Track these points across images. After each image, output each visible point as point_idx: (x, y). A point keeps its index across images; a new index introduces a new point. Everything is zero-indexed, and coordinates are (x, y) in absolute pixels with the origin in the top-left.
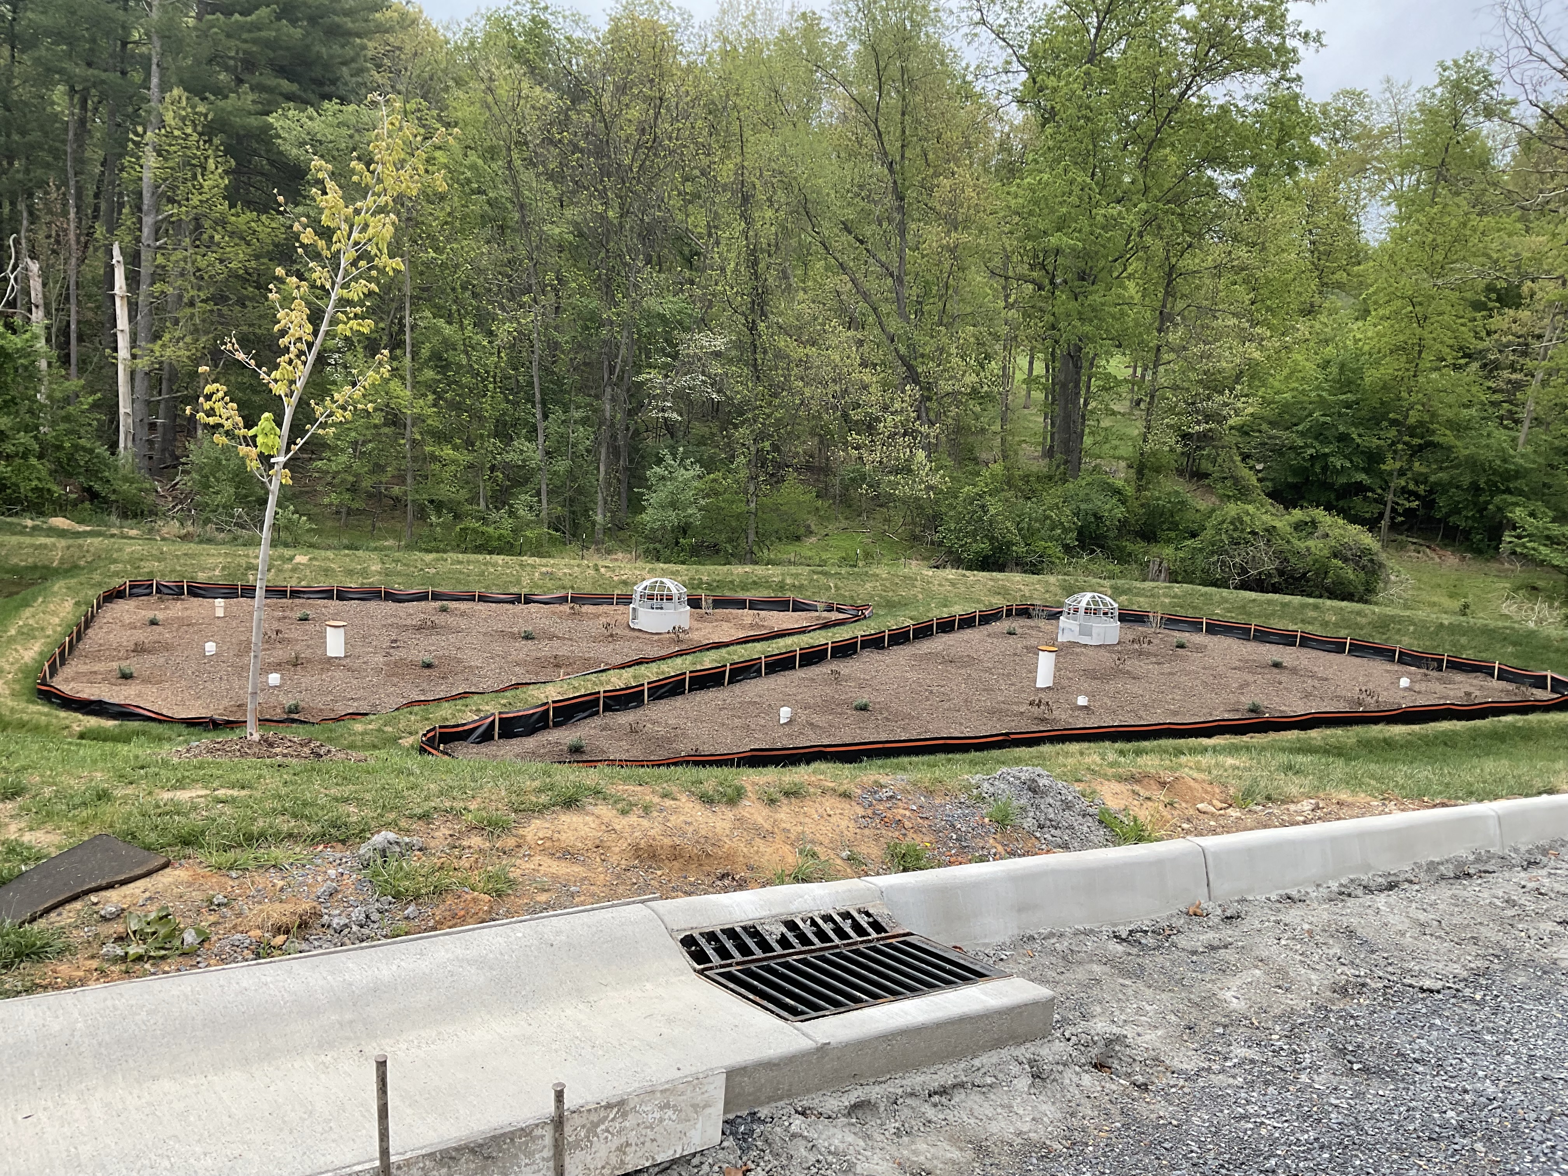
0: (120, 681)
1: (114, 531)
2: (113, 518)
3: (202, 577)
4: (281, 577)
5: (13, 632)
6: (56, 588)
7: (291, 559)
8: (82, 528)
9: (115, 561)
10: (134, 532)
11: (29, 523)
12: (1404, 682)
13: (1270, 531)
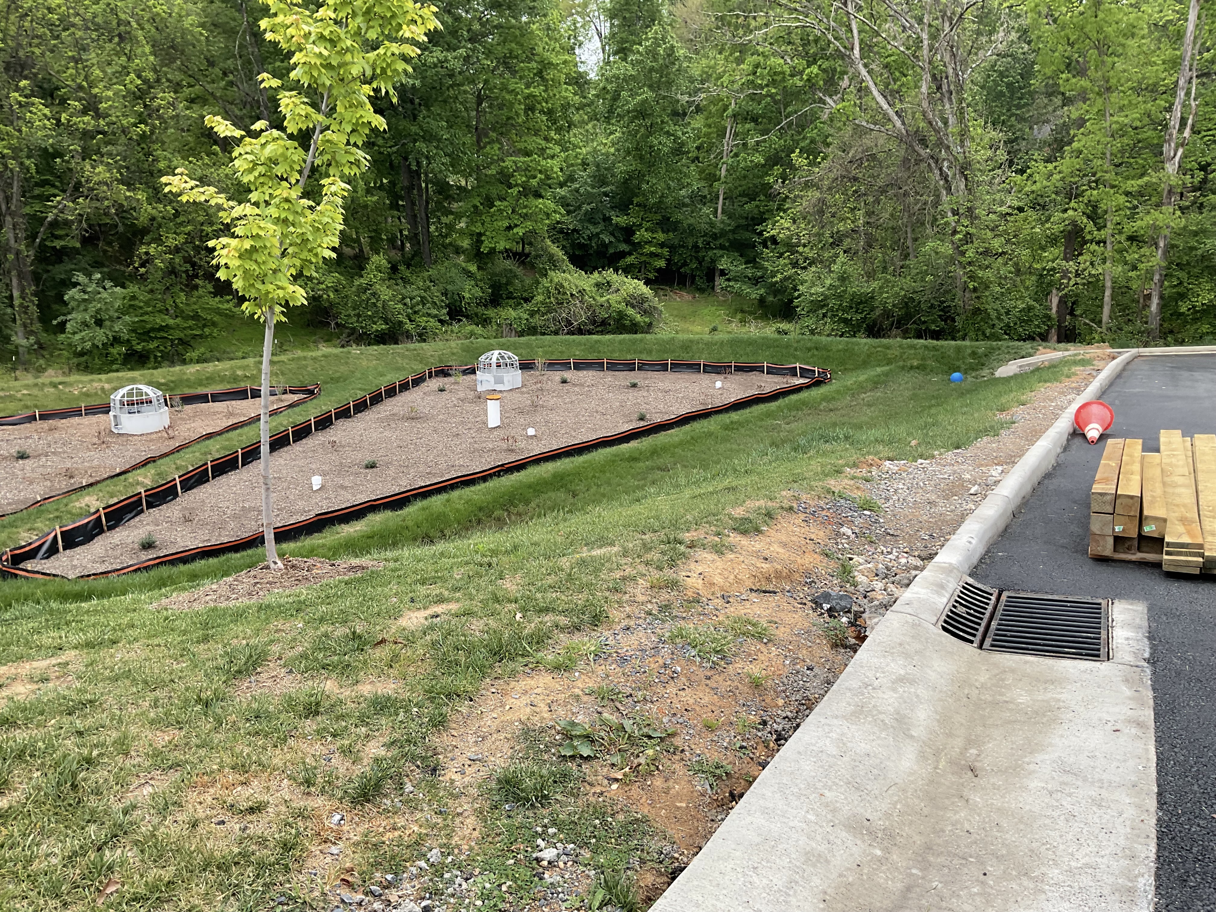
12: (719, 384)
13: (582, 292)
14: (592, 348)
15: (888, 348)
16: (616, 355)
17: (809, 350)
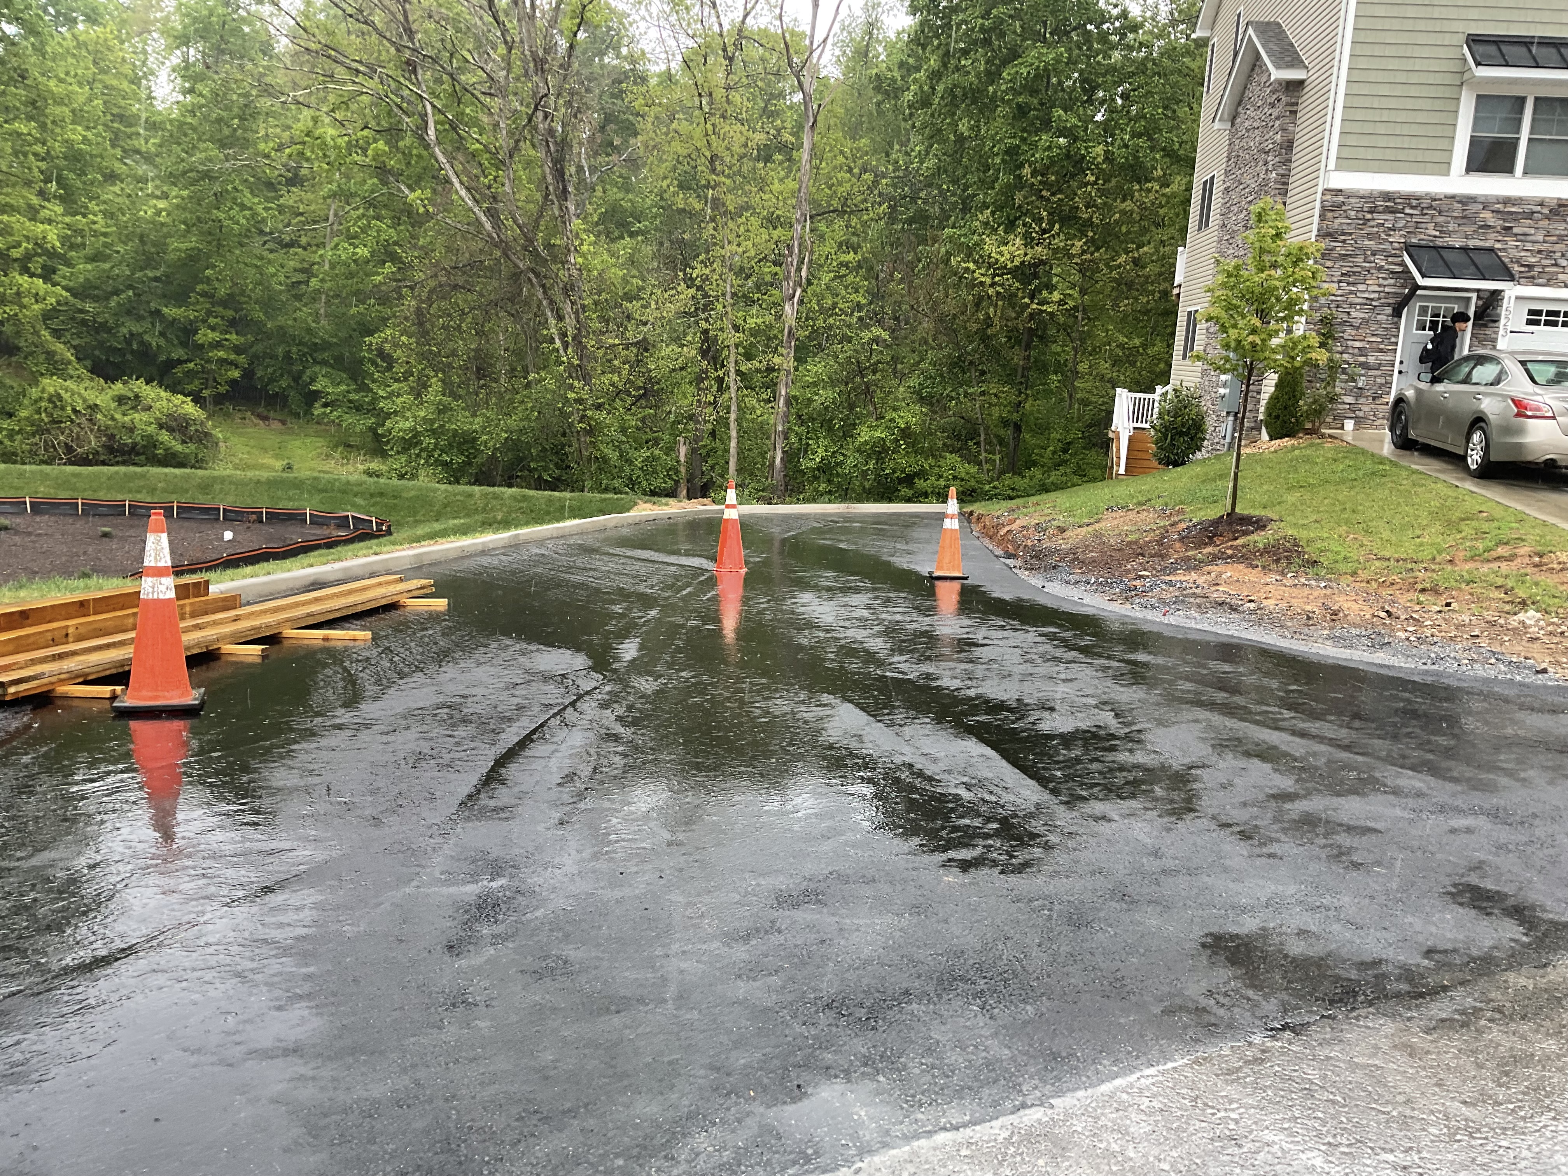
12: (228, 535)
13: (94, 408)
14: (65, 483)
15: (470, 495)
16: (101, 495)
17: (372, 495)
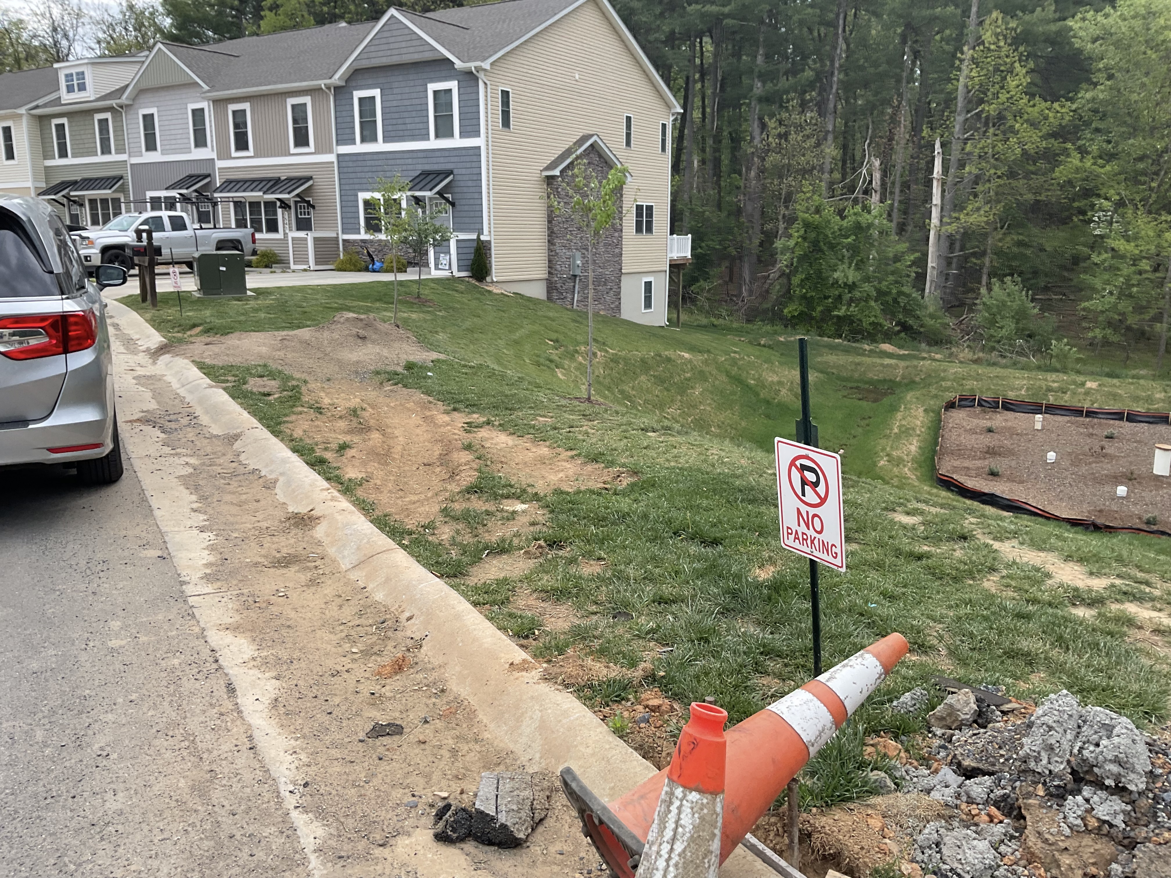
0: (991, 477)
1: (925, 355)
2: (923, 345)
3: (1011, 395)
4: (1076, 399)
5: (896, 430)
6: (908, 398)
7: (1083, 384)
8: (902, 352)
9: (943, 379)
10: (938, 356)
11: (867, 347)
